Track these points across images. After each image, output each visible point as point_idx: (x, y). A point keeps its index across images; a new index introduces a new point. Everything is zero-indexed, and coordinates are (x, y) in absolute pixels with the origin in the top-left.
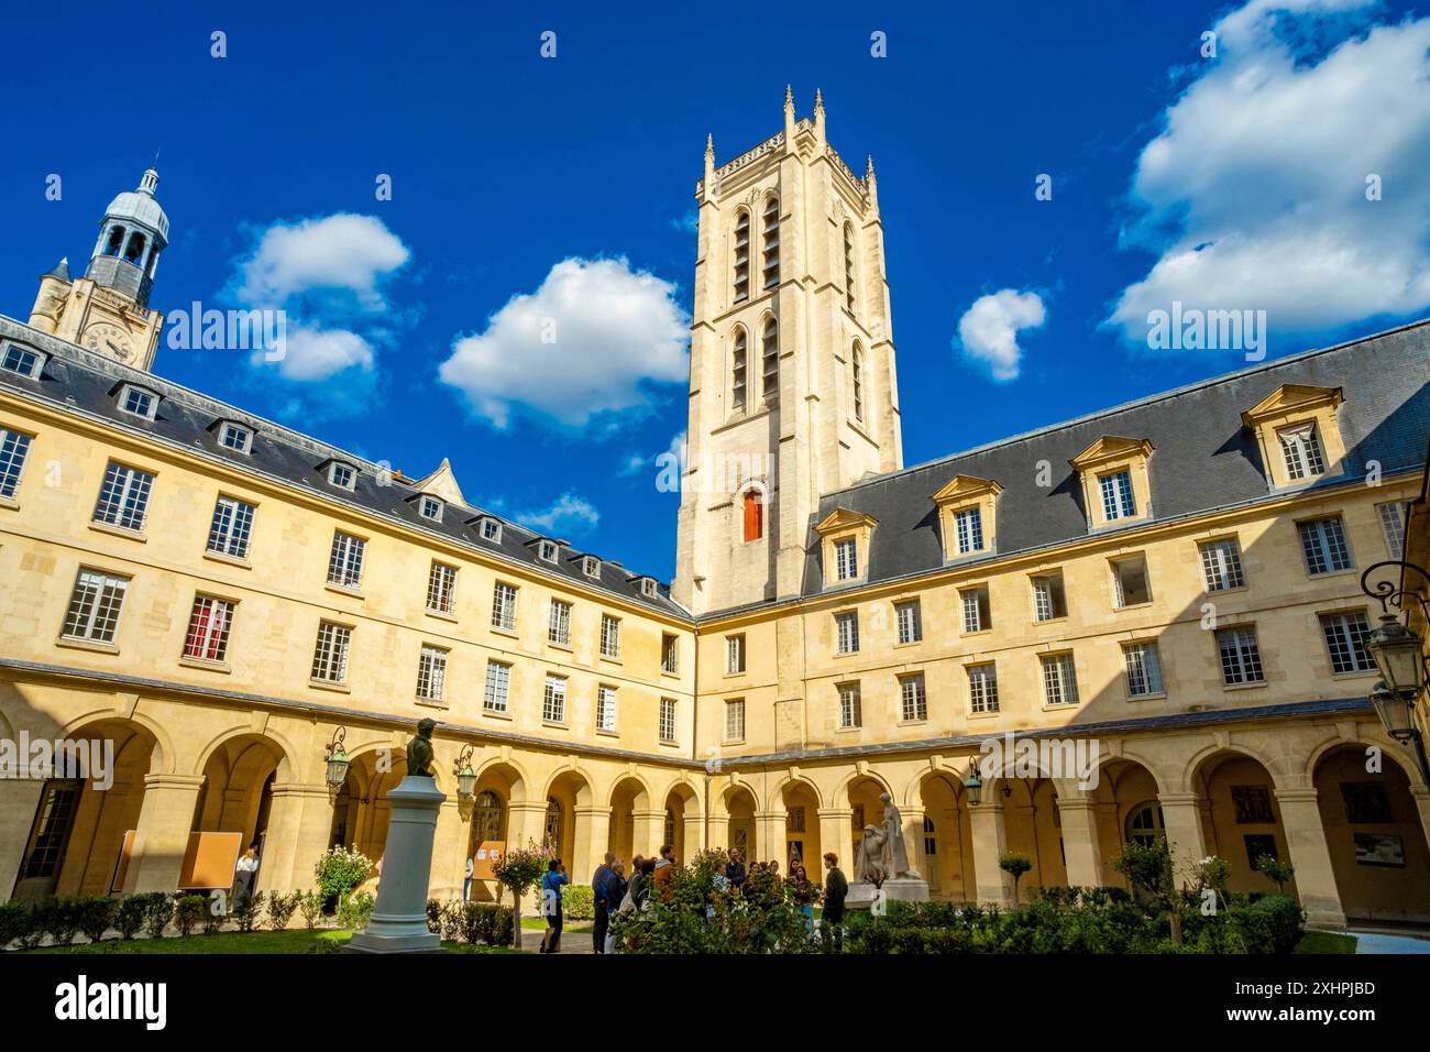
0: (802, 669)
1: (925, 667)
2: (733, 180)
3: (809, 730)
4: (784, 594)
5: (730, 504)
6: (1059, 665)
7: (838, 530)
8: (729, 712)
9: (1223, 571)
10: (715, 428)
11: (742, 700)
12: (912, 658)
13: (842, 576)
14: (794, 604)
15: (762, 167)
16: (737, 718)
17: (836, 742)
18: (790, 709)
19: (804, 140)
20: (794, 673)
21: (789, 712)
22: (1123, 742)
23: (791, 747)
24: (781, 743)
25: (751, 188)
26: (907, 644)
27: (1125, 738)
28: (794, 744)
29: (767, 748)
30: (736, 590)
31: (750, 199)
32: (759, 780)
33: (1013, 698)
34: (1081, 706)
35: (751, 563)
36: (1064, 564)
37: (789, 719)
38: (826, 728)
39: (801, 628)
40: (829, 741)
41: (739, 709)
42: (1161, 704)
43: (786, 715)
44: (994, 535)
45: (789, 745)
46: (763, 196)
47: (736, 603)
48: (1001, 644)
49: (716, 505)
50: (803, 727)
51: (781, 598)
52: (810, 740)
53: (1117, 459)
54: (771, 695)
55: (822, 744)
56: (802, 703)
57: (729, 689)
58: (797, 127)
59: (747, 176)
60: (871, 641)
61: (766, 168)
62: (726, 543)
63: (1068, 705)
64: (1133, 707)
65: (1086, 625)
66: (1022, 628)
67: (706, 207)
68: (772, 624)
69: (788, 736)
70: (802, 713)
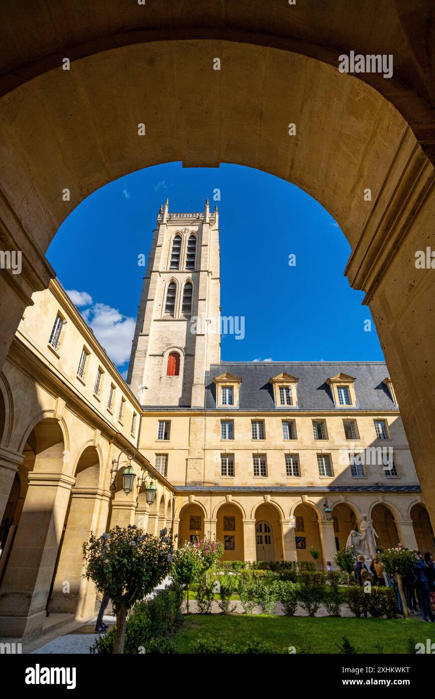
0: (203, 443)
1: (267, 452)
2: (177, 220)
3: (206, 475)
4: (196, 405)
5: (162, 356)
6: (323, 459)
7: (225, 382)
8: (156, 460)
9: (381, 432)
10: (156, 318)
11: (167, 455)
12: (261, 447)
13: (224, 403)
14: (202, 411)
15: (192, 222)
16: (161, 464)
17: (220, 483)
18: (196, 463)
19: (213, 220)
20: (198, 445)
21: (195, 465)
22: (384, 496)
23: (195, 483)
24: (189, 480)
25: (185, 227)
26: (256, 440)
27: (385, 494)
28: (197, 482)
29: (180, 483)
30: (162, 398)
31: (183, 231)
32: (207, 500)
33: (307, 472)
34: (334, 478)
35: (172, 386)
36: (327, 418)
37: (195, 468)
38: (215, 475)
39: (204, 422)
40: (217, 482)
41: (163, 459)
42: (365, 481)
43: (193, 466)
44: (297, 400)
45: (194, 482)
46: (189, 232)
47: (161, 404)
48: (301, 447)
49: (154, 354)
50: (202, 474)
51: (193, 407)
52: (206, 480)
53: (344, 382)
54: (185, 454)
55: (213, 483)
56: (203, 460)
57: (159, 448)
58: (210, 215)
59: (184, 222)
60: (241, 436)
61: (193, 223)
62: (158, 374)
63: (328, 477)
64: (356, 481)
65: (336, 444)
66: (310, 442)
67: (163, 225)
68: (188, 418)
69: (193, 477)
70: (203, 466)
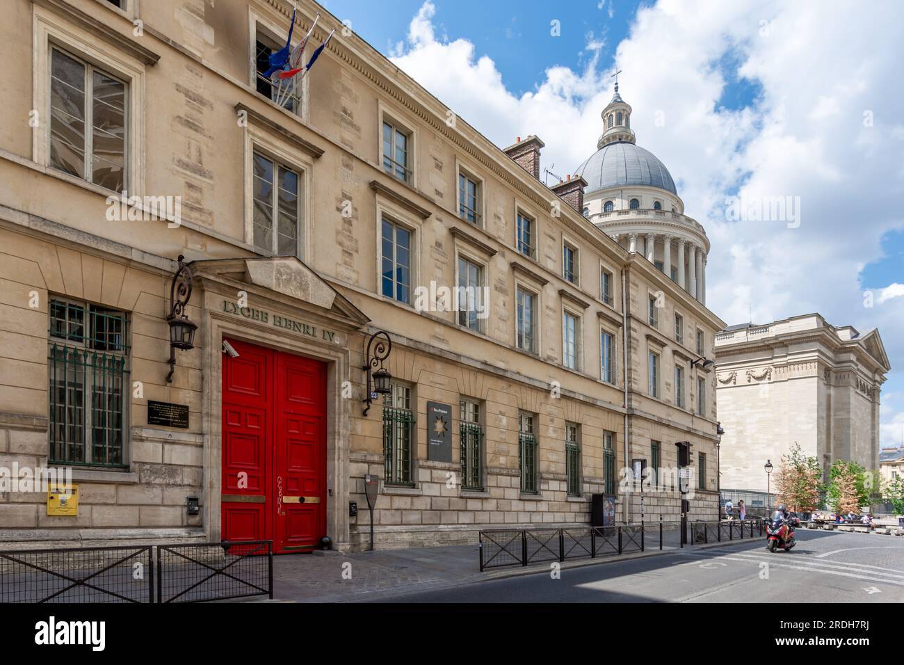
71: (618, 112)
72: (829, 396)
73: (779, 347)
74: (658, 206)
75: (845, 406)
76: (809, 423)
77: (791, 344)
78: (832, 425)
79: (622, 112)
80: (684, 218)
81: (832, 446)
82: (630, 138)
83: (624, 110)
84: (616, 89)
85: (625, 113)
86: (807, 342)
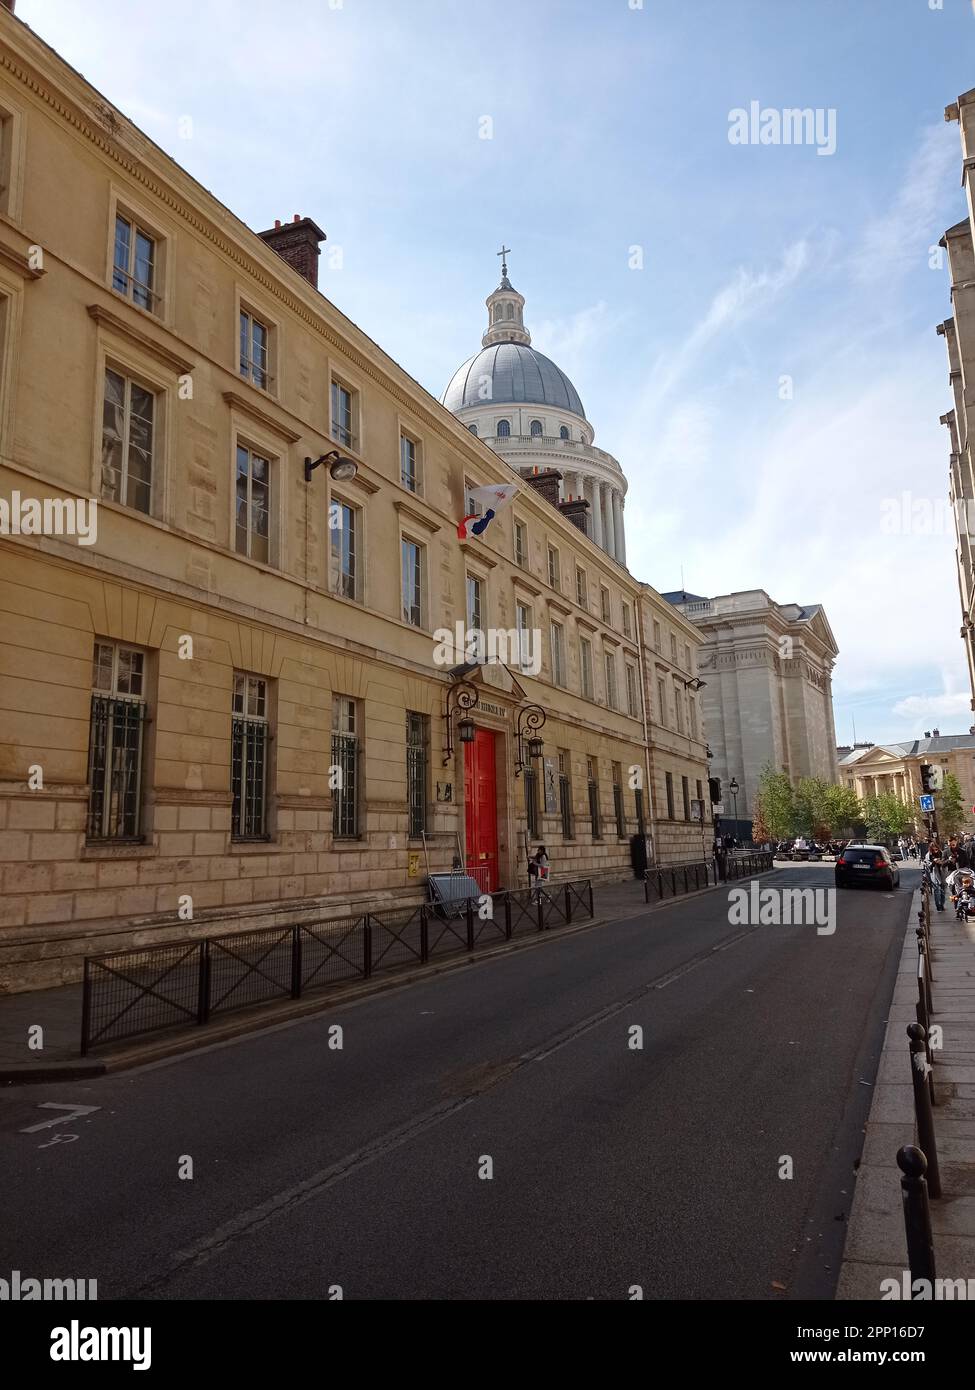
71: (508, 302)
72: (781, 689)
73: (723, 629)
74: (565, 433)
75: (798, 703)
76: (763, 726)
77: (737, 626)
78: (787, 726)
79: (513, 303)
80: (598, 452)
81: (789, 754)
82: (524, 338)
83: (515, 301)
84: (505, 272)
85: (518, 305)
86: (753, 624)
